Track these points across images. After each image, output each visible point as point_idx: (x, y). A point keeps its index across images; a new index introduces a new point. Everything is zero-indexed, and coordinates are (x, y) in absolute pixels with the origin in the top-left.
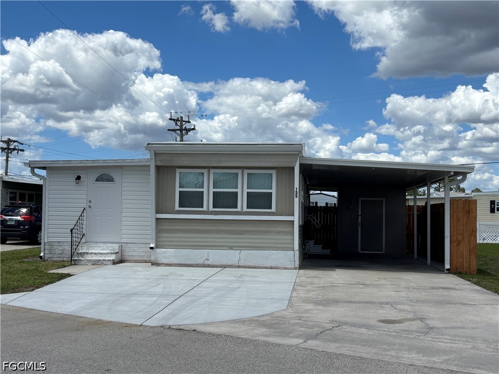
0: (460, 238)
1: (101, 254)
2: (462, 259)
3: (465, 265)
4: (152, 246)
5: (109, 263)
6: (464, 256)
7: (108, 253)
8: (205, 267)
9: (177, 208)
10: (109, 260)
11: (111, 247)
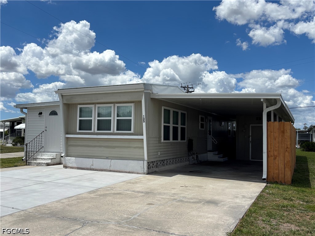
0: (276, 153)
1: (44, 159)
2: (278, 171)
3: (280, 175)
4: (63, 155)
5: (44, 165)
6: (280, 169)
7: (47, 159)
8: (91, 170)
9: (78, 131)
10: (44, 163)
11: (52, 155)
